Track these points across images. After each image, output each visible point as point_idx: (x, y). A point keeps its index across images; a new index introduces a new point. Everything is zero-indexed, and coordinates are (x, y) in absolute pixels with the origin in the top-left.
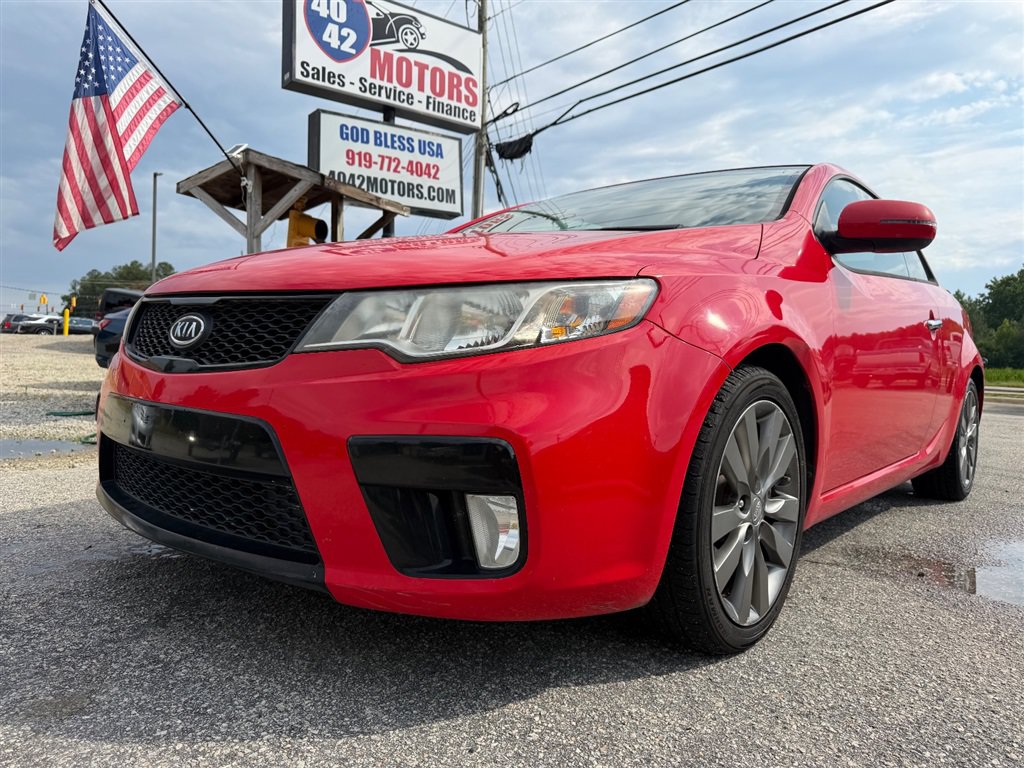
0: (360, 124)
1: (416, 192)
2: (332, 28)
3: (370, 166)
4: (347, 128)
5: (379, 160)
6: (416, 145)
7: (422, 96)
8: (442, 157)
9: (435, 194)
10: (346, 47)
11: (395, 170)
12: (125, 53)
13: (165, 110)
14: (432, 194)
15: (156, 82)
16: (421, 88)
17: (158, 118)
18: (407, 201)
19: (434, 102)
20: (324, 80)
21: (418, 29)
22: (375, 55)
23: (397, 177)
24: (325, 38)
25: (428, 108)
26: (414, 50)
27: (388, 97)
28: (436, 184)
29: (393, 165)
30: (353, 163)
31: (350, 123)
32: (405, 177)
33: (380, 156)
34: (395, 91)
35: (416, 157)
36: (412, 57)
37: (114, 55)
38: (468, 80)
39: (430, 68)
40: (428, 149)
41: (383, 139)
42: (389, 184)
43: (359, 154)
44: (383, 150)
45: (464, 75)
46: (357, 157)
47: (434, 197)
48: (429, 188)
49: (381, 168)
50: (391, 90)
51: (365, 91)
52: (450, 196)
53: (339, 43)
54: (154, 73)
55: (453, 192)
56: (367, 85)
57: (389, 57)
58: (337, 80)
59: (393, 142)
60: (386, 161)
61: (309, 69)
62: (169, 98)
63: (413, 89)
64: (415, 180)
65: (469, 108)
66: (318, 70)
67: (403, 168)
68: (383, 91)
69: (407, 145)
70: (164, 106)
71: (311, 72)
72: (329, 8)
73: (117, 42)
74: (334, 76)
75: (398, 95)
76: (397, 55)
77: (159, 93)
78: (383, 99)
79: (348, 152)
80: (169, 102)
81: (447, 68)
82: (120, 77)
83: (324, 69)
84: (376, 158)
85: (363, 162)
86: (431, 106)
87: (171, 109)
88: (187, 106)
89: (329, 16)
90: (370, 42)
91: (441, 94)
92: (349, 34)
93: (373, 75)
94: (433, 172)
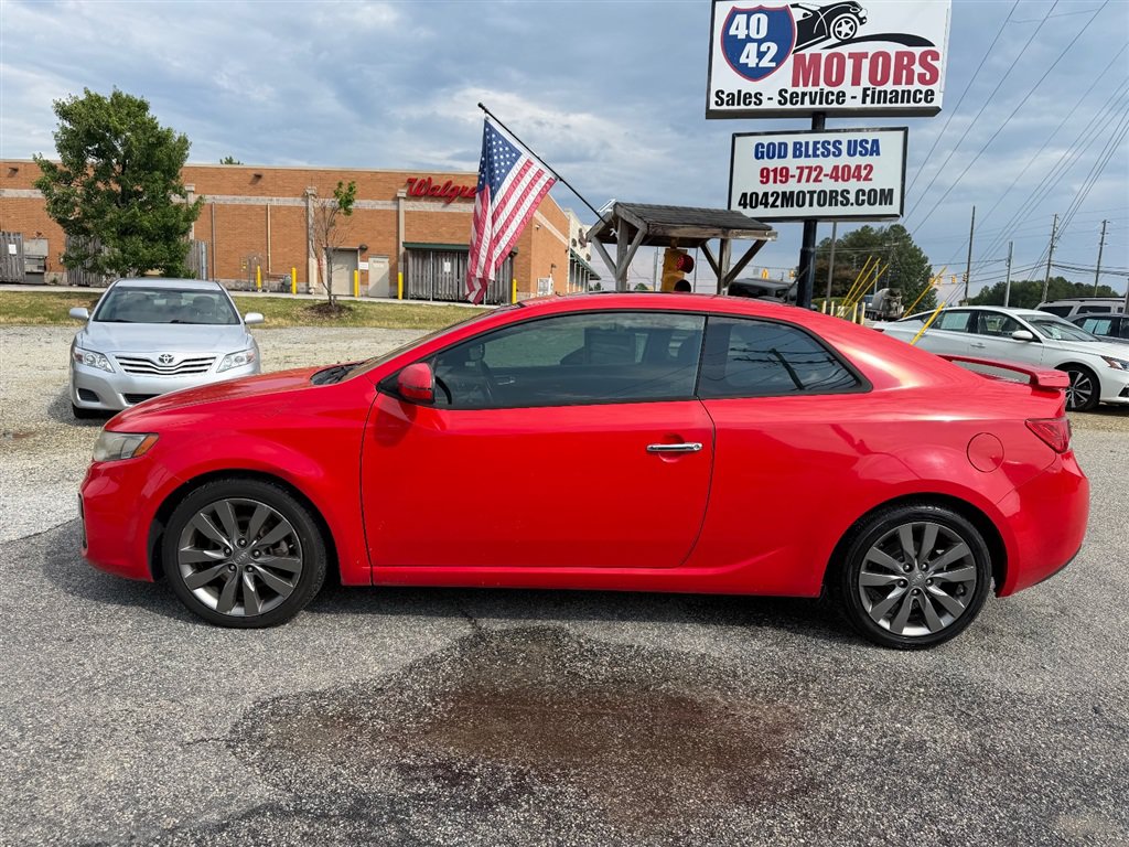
0: (777, 139)
1: (840, 198)
2: (751, 48)
3: (787, 181)
4: (763, 147)
5: (797, 172)
6: (844, 147)
7: (858, 91)
8: (878, 154)
9: (865, 198)
10: (765, 63)
11: (816, 180)
12: (513, 149)
13: (545, 186)
14: (861, 198)
15: (537, 166)
16: (856, 81)
17: (540, 194)
18: (827, 210)
19: (874, 93)
20: (739, 104)
21: (856, 15)
22: (799, 61)
23: (817, 187)
24: (743, 60)
25: (864, 102)
26: (851, 41)
27: (812, 102)
28: (867, 186)
29: (814, 174)
30: (767, 181)
31: (766, 140)
32: (828, 185)
33: (798, 168)
34: (822, 94)
35: (844, 160)
36: (845, 50)
37: (504, 153)
38: (923, 56)
39: (870, 56)
40: (859, 149)
41: (803, 149)
42: (808, 196)
43: (775, 170)
44: (803, 161)
45: (918, 51)
46: (772, 174)
47: (863, 201)
48: (858, 192)
49: (799, 181)
50: (816, 93)
51: (785, 103)
52: (886, 196)
53: (757, 60)
54: (534, 160)
55: (891, 191)
56: (788, 96)
57: (816, 58)
58: (754, 100)
59: (815, 149)
60: (806, 172)
61: (724, 96)
62: (548, 175)
63: (846, 86)
64: (840, 186)
65: (924, 88)
66: (733, 95)
67: (826, 175)
68: (807, 98)
69: (832, 149)
70: (543, 183)
71: (726, 99)
72: (748, 28)
73: (506, 143)
74: (750, 97)
75: (824, 97)
76: (825, 53)
77: (539, 174)
78: (807, 105)
79: (762, 171)
80: (547, 179)
81: (893, 48)
82: (509, 169)
83: (739, 92)
84: (794, 171)
85: (779, 178)
86: (869, 99)
87: (550, 183)
88: (561, 180)
89: (748, 36)
90: (794, 48)
91: (884, 80)
92: (769, 48)
93: (795, 84)
94: (864, 173)
